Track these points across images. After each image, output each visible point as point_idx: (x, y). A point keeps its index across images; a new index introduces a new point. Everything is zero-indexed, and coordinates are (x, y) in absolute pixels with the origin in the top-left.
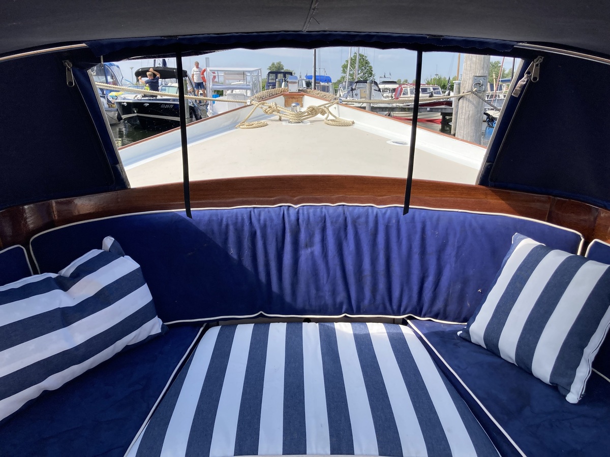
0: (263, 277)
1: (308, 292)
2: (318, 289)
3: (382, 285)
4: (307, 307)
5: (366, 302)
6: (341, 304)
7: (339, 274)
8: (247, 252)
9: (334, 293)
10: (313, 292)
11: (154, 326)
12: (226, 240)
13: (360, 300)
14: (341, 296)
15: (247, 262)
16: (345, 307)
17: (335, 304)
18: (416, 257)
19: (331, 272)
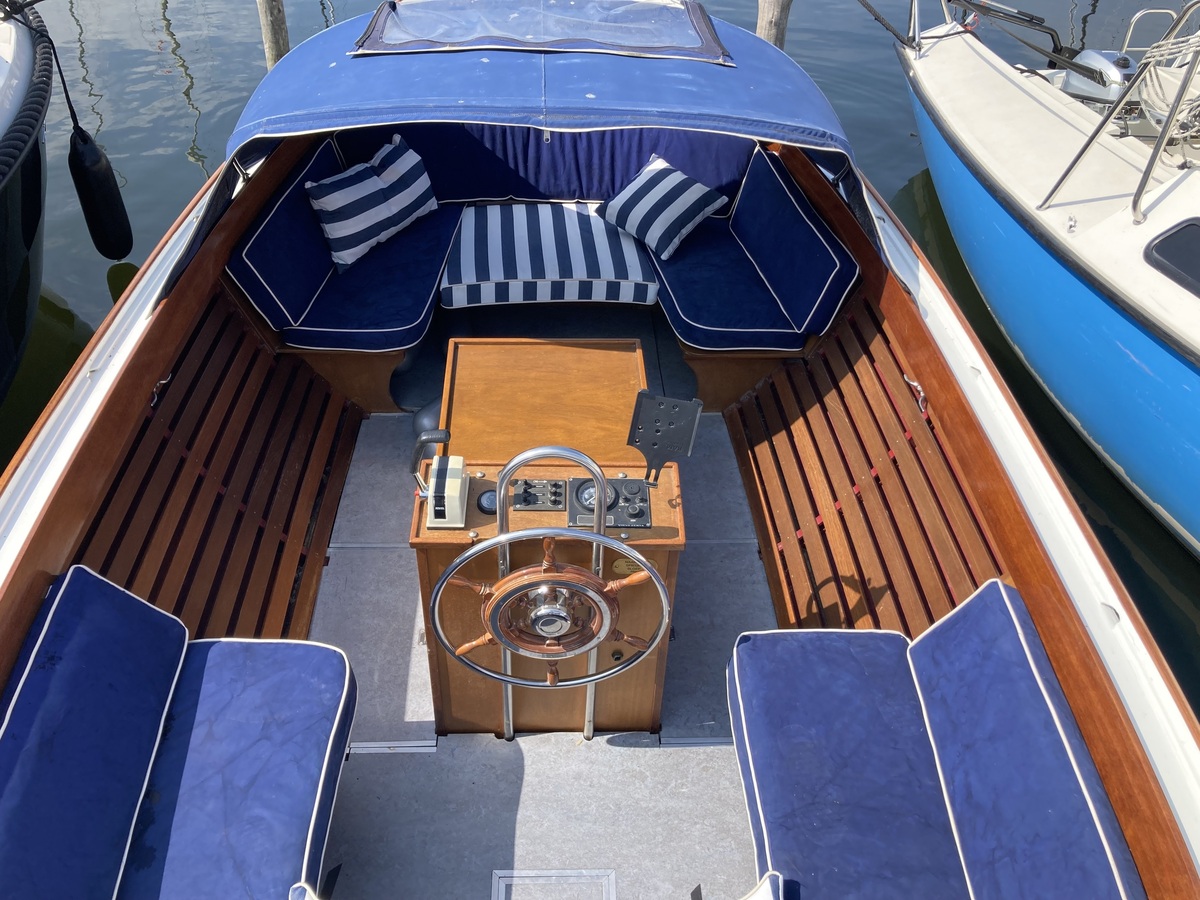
0: (512, 166)
1: (548, 181)
2: (556, 179)
3: (607, 177)
4: (547, 193)
5: (595, 190)
6: (575, 191)
7: (573, 167)
8: (499, 147)
9: (569, 183)
10: (552, 181)
11: (433, 204)
12: (482, 136)
13: (589, 190)
14: (575, 185)
15: (499, 154)
16: (577, 194)
17: (569, 191)
18: (634, 155)
19: (567, 164)
